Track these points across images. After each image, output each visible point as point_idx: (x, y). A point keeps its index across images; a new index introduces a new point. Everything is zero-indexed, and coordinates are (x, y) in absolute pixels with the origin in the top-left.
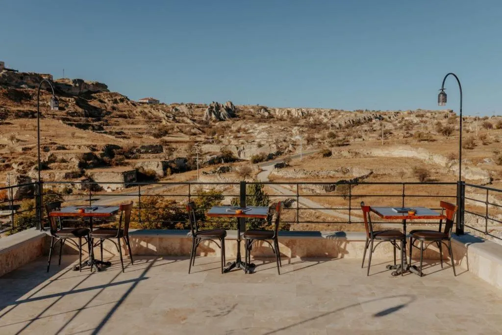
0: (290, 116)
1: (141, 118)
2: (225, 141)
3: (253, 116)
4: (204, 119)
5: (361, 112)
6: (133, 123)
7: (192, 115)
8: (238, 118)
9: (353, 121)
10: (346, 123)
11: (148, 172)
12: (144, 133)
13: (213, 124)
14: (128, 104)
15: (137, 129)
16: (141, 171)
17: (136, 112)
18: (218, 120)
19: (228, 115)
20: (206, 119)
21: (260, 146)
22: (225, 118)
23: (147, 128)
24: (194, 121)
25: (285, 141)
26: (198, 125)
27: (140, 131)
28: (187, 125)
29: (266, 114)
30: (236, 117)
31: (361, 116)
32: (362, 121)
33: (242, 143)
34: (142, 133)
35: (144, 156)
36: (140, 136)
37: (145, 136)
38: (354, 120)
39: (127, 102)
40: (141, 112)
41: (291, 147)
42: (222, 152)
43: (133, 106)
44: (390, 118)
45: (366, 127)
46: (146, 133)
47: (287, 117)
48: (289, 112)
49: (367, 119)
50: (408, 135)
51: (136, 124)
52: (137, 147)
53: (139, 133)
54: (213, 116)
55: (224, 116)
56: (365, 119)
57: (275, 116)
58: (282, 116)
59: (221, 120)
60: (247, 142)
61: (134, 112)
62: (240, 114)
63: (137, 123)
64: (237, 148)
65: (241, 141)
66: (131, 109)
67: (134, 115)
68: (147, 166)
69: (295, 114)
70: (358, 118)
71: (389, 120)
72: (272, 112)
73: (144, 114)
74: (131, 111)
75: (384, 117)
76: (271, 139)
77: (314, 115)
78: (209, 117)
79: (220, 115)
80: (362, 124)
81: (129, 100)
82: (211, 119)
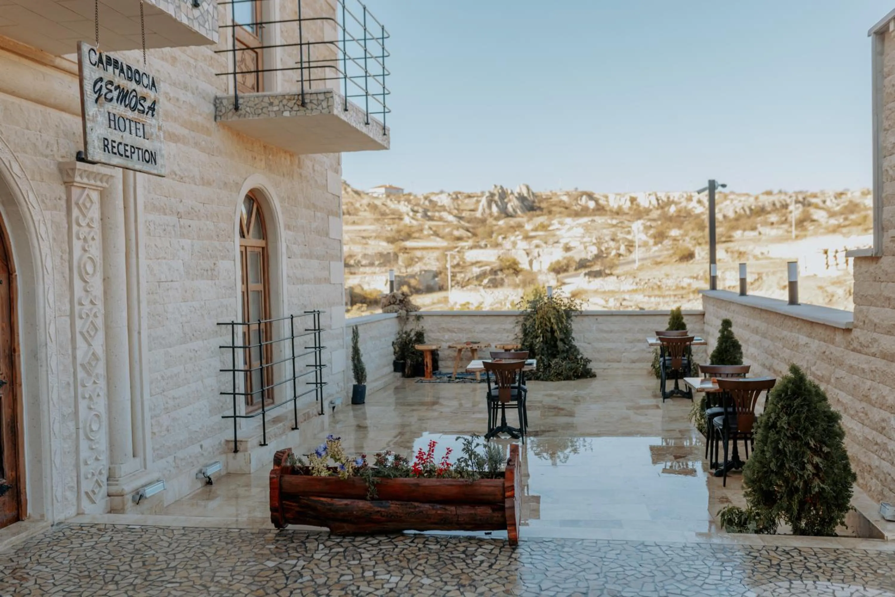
0: (635, 207)
1: (368, 215)
2: (507, 244)
3: (566, 208)
4: (478, 214)
5: (769, 193)
6: (354, 223)
7: (458, 210)
8: (538, 212)
9: (751, 210)
10: (736, 212)
11: (371, 294)
12: (371, 237)
13: (494, 222)
14: (347, 193)
15: (360, 231)
16: (357, 291)
17: (361, 205)
18: (503, 215)
19: (522, 208)
20: (482, 214)
21: (568, 249)
22: (516, 212)
23: (377, 230)
24: (461, 218)
25: (613, 240)
26: (467, 225)
27: (364, 234)
28: (445, 224)
29: (592, 205)
30: (535, 210)
31: (766, 201)
32: (769, 209)
33: (537, 246)
34: (369, 238)
35: (367, 269)
36: (364, 241)
37: (371, 242)
38: (753, 207)
39: (345, 189)
40: (369, 205)
41: (623, 250)
42: (501, 260)
43: (355, 196)
44: (824, 202)
45: (773, 218)
46: (376, 238)
47: (630, 208)
48: (633, 200)
49: (778, 205)
50: (847, 223)
51: (358, 224)
52: (355, 256)
53: (364, 238)
54: (495, 209)
55: (514, 210)
56: (774, 204)
57: (608, 209)
58: (620, 208)
59: (508, 215)
60: (546, 243)
61: (358, 205)
62: (543, 205)
63: (362, 223)
64: (528, 254)
65: (535, 242)
66: (351, 200)
67: (357, 210)
68: (369, 284)
69: (644, 202)
70: (760, 204)
71: (821, 204)
72: (602, 202)
73: (373, 207)
74: (352, 204)
75: (814, 200)
76: (589, 237)
77: (680, 203)
78: (487, 211)
79: (506, 208)
80: (769, 213)
81: (349, 186)
82: (491, 215)
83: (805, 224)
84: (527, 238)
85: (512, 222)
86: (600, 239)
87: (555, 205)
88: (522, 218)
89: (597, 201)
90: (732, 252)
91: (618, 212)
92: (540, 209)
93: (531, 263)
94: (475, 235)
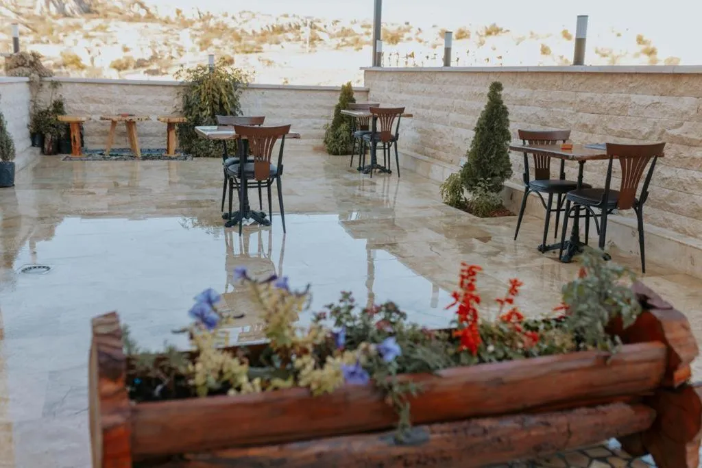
83: (315, 42)
84: (87, 37)
85: (71, 21)
86: (155, 42)
87: (110, 10)
88: (81, 20)
89: (147, 10)
90: (263, 60)
91: (166, 22)
92: (97, 12)
93: (92, 60)
94: (35, 31)
